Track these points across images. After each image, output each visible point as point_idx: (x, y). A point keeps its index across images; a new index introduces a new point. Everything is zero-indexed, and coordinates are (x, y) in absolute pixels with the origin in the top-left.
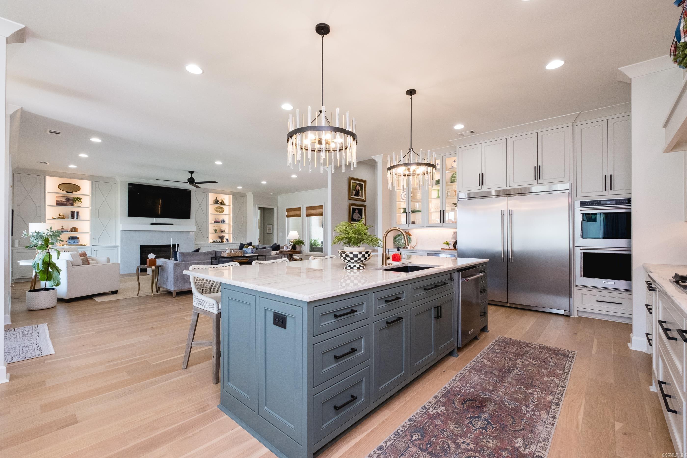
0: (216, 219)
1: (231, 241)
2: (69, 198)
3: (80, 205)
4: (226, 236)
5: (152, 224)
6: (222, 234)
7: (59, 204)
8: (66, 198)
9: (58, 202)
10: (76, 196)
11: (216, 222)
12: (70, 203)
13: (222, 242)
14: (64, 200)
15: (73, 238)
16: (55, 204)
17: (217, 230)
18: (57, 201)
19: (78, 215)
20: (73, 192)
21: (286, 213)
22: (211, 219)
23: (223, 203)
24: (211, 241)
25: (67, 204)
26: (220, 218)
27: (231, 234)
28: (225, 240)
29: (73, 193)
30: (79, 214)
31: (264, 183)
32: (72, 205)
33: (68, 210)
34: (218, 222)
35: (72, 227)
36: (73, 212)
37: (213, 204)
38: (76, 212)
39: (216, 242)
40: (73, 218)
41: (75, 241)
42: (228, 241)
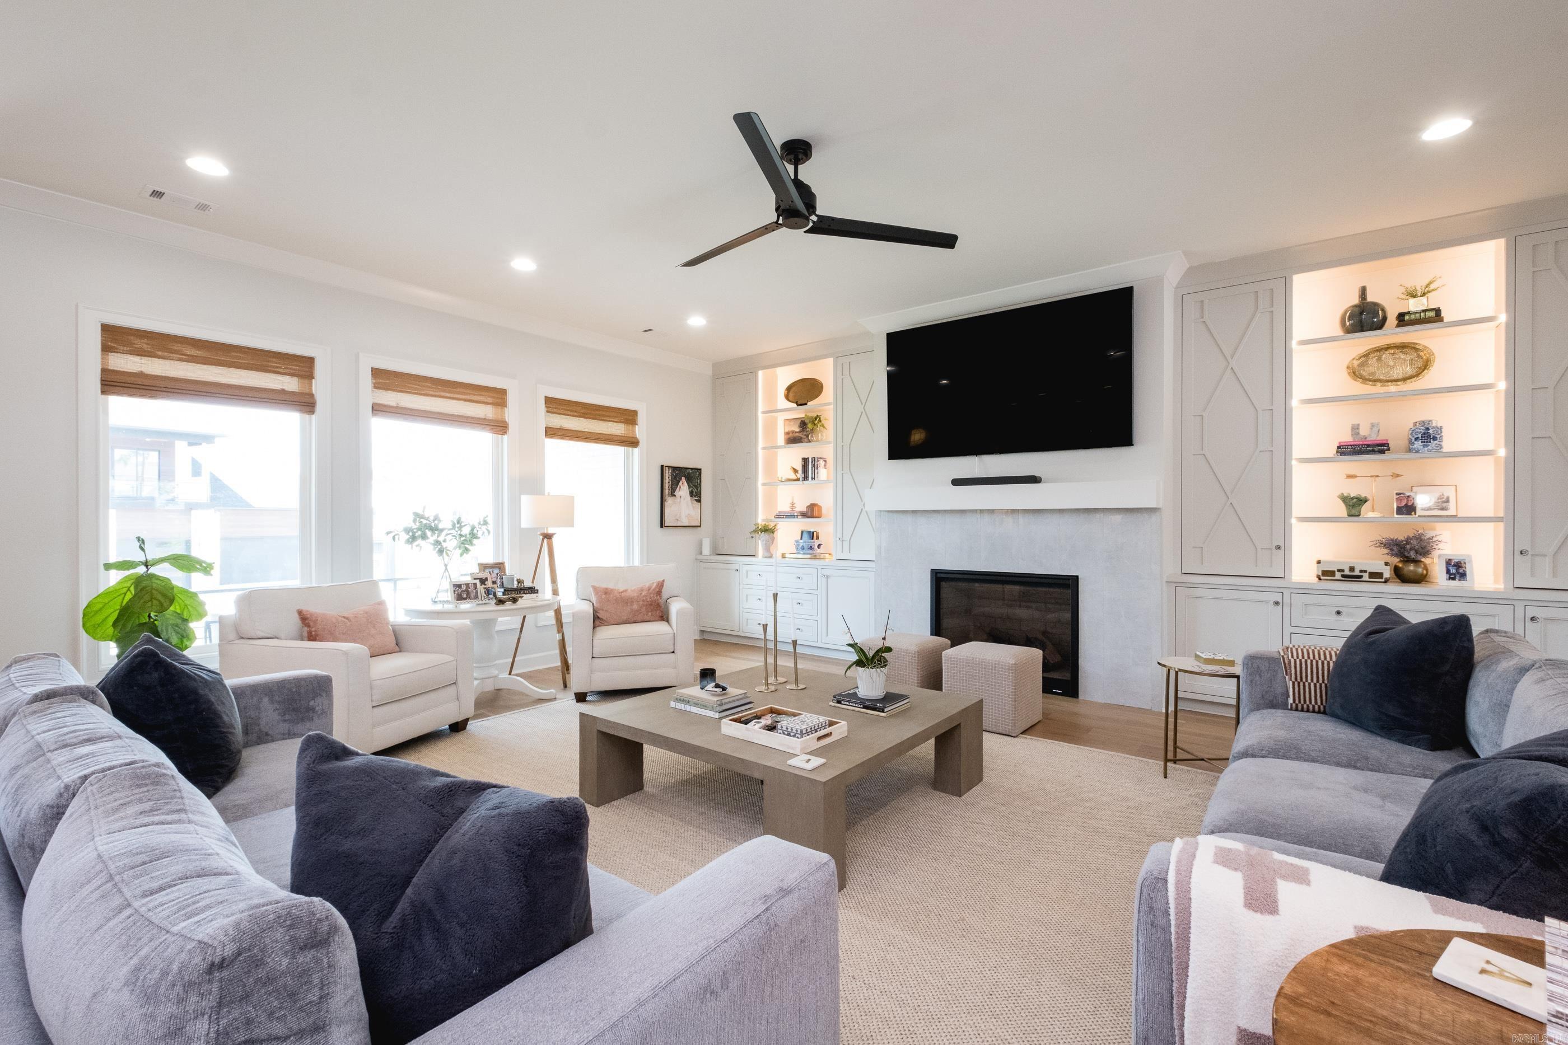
0: (1354, 428)
2: (806, 421)
3: (822, 436)
4: (1450, 538)
6: (1414, 527)
8: (800, 420)
9: (789, 436)
10: (815, 414)
11: (1362, 449)
12: (807, 436)
15: (810, 535)
16: (785, 442)
17: (1367, 500)
18: (787, 433)
19: (814, 465)
20: (810, 401)
23: (1414, 317)
25: (801, 438)
26: (1397, 419)
29: (810, 404)
32: (808, 439)
33: (798, 454)
34: (1368, 446)
35: (809, 504)
36: (805, 460)
37: (1339, 331)
38: (810, 460)
39: (1343, 576)
40: (806, 478)
41: (812, 545)
42: (1463, 576)
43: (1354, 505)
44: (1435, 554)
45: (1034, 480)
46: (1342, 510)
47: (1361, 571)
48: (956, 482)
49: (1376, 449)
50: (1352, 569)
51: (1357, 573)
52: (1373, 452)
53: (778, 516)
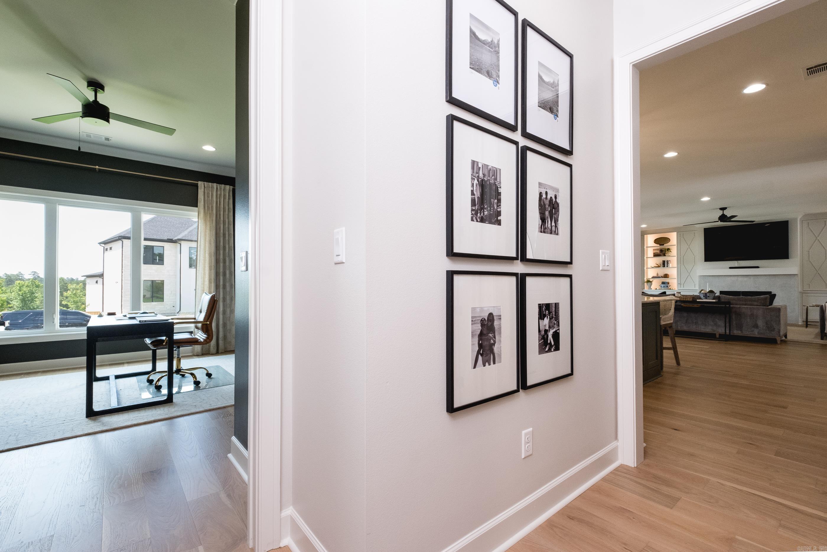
2: (663, 250)
3: (669, 255)
5: (730, 268)
7: (656, 255)
8: (660, 250)
9: (655, 254)
10: (667, 248)
12: (663, 254)
14: (659, 252)
15: (665, 283)
16: (653, 256)
19: (667, 263)
25: (660, 255)
29: (664, 245)
30: (669, 262)
33: (660, 260)
35: (664, 274)
36: (664, 262)
38: (666, 261)
40: (664, 266)
41: (665, 285)
45: (758, 267)
53: (653, 277)
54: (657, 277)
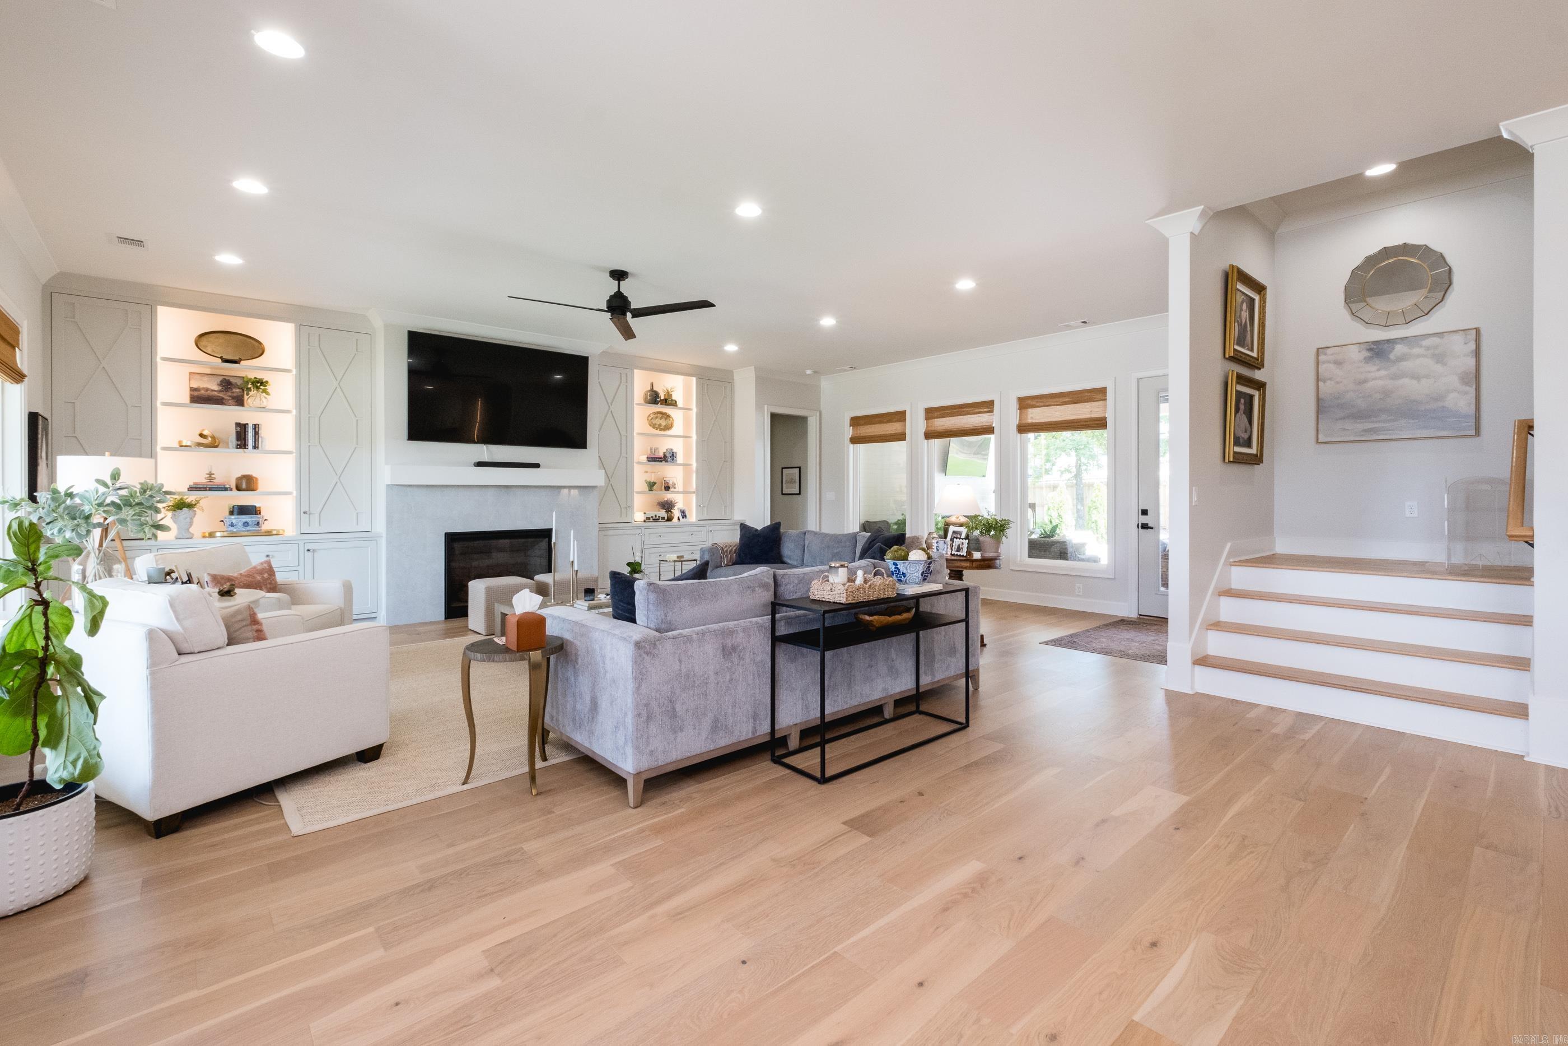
0: (651, 449)
1: (693, 517)
2: (232, 380)
3: (265, 403)
4: (680, 501)
6: (668, 496)
7: (199, 398)
8: (221, 378)
9: (196, 393)
10: (252, 375)
11: (653, 459)
12: (233, 398)
13: (669, 519)
14: (216, 388)
15: (243, 510)
16: (186, 399)
17: (655, 483)
18: (192, 389)
19: (256, 433)
20: (241, 360)
21: (849, 432)
22: (640, 453)
23: (668, 401)
24: (639, 517)
25: (223, 399)
26: (664, 445)
27: (694, 497)
28: (676, 513)
29: (242, 362)
30: (262, 432)
31: (828, 322)
32: (240, 402)
33: (225, 417)
34: (657, 458)
35: (240, 475)
36: (242, 426)
37: (643, 402)
38: (248, 425)
39: (654, 520)
40: (241, 445)
41: (249, 520)
42: (686, 516)
43: (651, 485)
44: (676, 508)
45: (536, 466)
46: (646, 488)
47: (659, 517)
48: (480, 464)
49: (659, 460)
50: (656, 516)
51: (657, 518)
52: (658, 461)
53: (194, 488)
54: (210, 486)
